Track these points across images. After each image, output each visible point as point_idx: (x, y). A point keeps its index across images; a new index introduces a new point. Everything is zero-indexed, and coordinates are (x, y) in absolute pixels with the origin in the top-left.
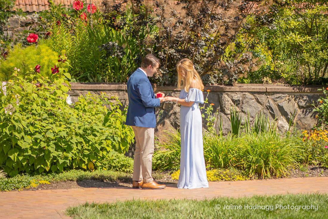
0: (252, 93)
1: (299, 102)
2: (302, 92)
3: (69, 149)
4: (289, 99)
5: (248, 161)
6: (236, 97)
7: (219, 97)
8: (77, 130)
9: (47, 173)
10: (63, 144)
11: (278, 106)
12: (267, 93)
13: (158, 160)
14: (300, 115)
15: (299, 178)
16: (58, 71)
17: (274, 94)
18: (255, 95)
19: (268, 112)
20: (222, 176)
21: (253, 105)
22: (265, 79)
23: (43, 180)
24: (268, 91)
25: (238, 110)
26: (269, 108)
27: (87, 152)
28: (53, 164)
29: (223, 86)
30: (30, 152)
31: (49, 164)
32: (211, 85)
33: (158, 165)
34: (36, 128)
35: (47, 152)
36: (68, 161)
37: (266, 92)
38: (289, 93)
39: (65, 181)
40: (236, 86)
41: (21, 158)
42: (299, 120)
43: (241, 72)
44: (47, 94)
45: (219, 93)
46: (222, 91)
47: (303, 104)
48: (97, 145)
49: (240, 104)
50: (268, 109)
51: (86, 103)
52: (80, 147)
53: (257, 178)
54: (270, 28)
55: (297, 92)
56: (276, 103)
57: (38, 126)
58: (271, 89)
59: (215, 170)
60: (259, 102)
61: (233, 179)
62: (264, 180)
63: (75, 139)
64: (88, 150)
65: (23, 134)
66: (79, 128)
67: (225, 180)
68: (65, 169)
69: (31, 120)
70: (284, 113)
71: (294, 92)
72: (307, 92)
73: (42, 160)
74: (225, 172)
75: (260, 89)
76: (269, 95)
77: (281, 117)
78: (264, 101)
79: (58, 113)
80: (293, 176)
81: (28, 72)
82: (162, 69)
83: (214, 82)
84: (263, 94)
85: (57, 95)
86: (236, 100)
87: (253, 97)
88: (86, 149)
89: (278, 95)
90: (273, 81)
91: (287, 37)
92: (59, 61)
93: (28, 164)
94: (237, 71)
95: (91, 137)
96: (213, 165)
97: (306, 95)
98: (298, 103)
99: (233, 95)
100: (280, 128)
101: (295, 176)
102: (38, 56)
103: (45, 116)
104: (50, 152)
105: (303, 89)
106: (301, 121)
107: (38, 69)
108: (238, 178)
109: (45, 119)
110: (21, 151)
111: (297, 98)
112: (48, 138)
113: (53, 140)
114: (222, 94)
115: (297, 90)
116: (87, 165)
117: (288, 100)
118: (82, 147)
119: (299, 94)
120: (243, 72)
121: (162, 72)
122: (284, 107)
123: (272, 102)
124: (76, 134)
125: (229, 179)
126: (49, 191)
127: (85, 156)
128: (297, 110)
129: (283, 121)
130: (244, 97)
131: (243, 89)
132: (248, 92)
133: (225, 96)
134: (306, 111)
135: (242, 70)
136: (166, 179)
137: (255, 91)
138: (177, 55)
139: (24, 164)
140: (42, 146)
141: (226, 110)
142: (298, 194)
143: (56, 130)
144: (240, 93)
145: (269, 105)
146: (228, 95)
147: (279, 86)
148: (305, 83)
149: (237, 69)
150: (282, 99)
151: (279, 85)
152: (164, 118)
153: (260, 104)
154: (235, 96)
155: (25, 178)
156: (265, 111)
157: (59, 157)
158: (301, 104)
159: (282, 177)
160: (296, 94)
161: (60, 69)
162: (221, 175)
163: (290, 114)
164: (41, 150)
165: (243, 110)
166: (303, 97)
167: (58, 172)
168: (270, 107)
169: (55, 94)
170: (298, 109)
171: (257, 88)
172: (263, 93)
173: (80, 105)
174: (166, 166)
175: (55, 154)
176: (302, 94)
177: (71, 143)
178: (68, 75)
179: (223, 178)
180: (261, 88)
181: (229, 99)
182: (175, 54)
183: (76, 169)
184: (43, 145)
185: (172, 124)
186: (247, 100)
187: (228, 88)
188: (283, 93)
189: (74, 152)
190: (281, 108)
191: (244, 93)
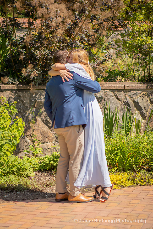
0: (113, 90)
6: (100, 95)
11: (134, 102)
12: (125, 91)
17: (130, 91)
18: (115, 92)
19: (125, 108)
21: (113, 102)
22: (119, 78)
24: (126, 88)
25: (101, 106)
26: (127, 104)
37: (124, 89)
38: (143, 90)
49: (103, 101)
50: (125, 105)
56: (132, 99)
58: (128, 86)
59: (126, 174)
60: (118, 99)
67: (141, 185)
70: (139, 108)
71: (148, 89)
75: (119, 87)
76: (126, 92)
77: (136, 111)
78: (122, 98)
82: (37, 70)
86: (100, 97)
87: (113, 95)
89: (134, 92)
98: (150, 99)
111: (150, 94)
115: (150, 88)
119: (151, 90)
121: (37, 72)
122: (139, 103)
123: (128, 98)
129: (138, 115)
130: (106, 95)
131: (105, 87)
132: (109, 89)
137: (116, 88)
144: (102, 91)
145: (126, 101)
150: (137, 95)
153: (119, 101)
156: (123, 107)
163: (144, 109)
170: (150, 104)
171: (116, 86)
172: (121, 90)
185: (43, 121)
186: (108, 96)
188: (138, 90)
190: (136, 104)
191: (106, 91)
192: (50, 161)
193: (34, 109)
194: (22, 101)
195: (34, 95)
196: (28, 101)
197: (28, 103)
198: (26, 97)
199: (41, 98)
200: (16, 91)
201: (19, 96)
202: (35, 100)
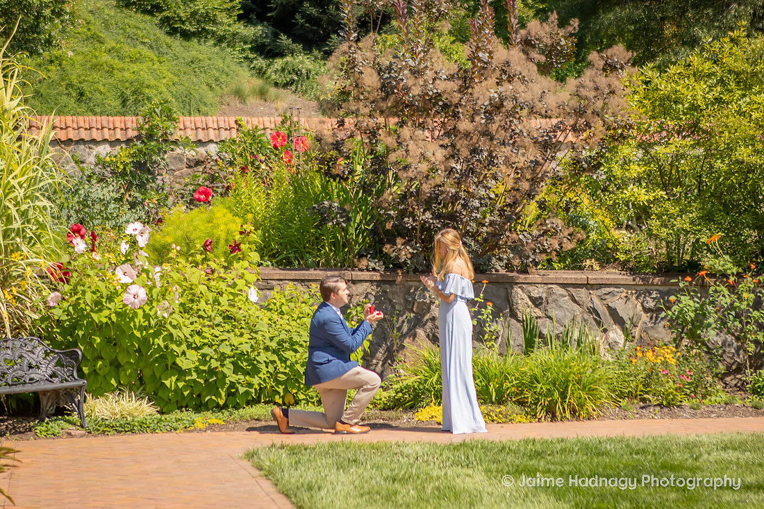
0: (563, 285)
1: (644, 301)
2: (648, 285)
3: (255, 371)
4: (626, 297)
5: (535, 393)
6: (537, 292)
7: (507, 291)
8: (268, 343)
9: (220, 408)
10: (245, 364)
11: (609, 307)
12: (589, 286)
13: (399, 392)
14: (646, 323)
15: (617, 421)
16: (240, 250)
17: (600, 288)
18: (569, 289)
19: (590, 318)
20: (493, 415)
21: (565, 306)
22: (588, 262)
23: (213, 418)
24: (590, 282)
25: (539, 313)
26: (593, 311)
27: (282, 377)
28: (229, 394)
29: (515, 274)
30: (195, 376)
31: (223, 394)
32: (494, 272)
33: (398, 400)
34: (204, 338)
35: (220, 376)
36: (253, 390)
37: (588, 284)
38: (627, 286)
40: (534, 276)
41: (181, 385)
42: (644, 331)
43: (544, 251)
44: (223, 286)
45: (508, 286)
46: (512, 283)
47: (651, 304)
48: (298, 366)
49: (544, 304)
50: (590, 312)
51: (283, 300)
52: (271, 369)
53: (550, 420)
54: (595, 177)
55: (641, 285)
56: (605, 302)
57: (207, 335)
58: (595, 279)
60: (575, 301)
61: (510, 420)
62: (559, 424)
63: (263, 357)
64: (284, 373)
65: (184, 347)
66: (271, 339)
67: (498, 423)
68: (248, 403)
69: (197, 327)
70: (619, 321)
71: (636, 285)
72: (657, 285)
73: (213, 388)
74: (498, 410)
75: (576, 279)
76: (593, 290)
77: (614, 326)
78: (584, 299)
79: (240, 315)
80: (609, 418)
81: (193, 251)
82: (411, 247)
83: (499, 268)
84: (582, 288)
85: (238, 288)
86: (536, 298)
87: (566, 293)
88: (281, 372)
89: (608, 290)
90: (602, 267)
91: (625, 191)
92: (241, 233)
93: (191, 394)
94: (539, 249)
95: (289, 354)
96: (482, 399)
97: (656, 290)
98: (642, 304)
99: (531, 288)
100: (611, 346)
101: (611, 417)
102: (210, 225)
103: (219, 319)
104: (225, 376)
105: (651, 279)
106: (647, 333)
107: (207, 246)
108: (518, 418)
109: (218, 325)
110: (181, 373)
111: (640, 295)
112: (223, 354)
113: (229, 357)
114: (513, 288)
115: (641, 283)
116: (283, 398)
117: (625, 300)
118: (275, 368)
119: (643, 288)
120: (549, 251)
121: (411, 251)
122: (618, 310)
123: (597, 302)
124: (267, 349)
125: (504, 420)
126: (223, 434)
127: (278, 383)
128: (641, 316)
129: (616, 333)
130: (550, 293)
131: (548, 279)
132: (557, 284)
133: (517, 290)
134: (657, 318)
135: (547, 247)
136: (405, 420)
137: (569, 282)
138: (434, 222)
139: (186, 393)
140: (213, 366)
141: (519, 314)
142: (592, 437)
143: (235, 341)
144: (542, 285)
145: (592, 306)
146: (522, 290)
147: (613, 274)
148: (660, 269)
149: (539, 245)
150: (614, 295)
151: (611, 273)
152: (415, 327)
153: (578, 305)
154: (534, 290)
155: (187, 415)
156: (586, 316)
157: (239, 383)
158: (647, 306)
159: (589, 419)
160: (639, 288)
161: (242, 246)
162: (491, 414)
163: (629, 322)
164: (212, 372)
165: (549, 314)
166: (650, 294)
167: (237, 407)
168: (594, 309)
169: (234, 285)
170: (642, 313)
171: (571, 278)
172: (581, 286)
173: (275, 304)
174: (409, 402)
175: (232, 378)
176: (649, 288)
177: (258, 362)
178: (256, 255)
179: (495, 418)
180: (579, 277)
181: (525, 296)
182: (431, 221)
183: (266, 403)
184: (214, 364)
185: (428, 336)
186: (554, 297)
187: (520, 278)
188: (617, 286)
189: (263, 377)
190: (613, 312)
191: (550, 286)
192: (397, 393)
193: (412, 315)
194: (390, 301)
195: (412, 291)
196: (402, 300)
197: (401, 304)
198: (397, 293)
199: (424, 296)
200: (379, 283)
201: (385, 292)
202: (414, 299)
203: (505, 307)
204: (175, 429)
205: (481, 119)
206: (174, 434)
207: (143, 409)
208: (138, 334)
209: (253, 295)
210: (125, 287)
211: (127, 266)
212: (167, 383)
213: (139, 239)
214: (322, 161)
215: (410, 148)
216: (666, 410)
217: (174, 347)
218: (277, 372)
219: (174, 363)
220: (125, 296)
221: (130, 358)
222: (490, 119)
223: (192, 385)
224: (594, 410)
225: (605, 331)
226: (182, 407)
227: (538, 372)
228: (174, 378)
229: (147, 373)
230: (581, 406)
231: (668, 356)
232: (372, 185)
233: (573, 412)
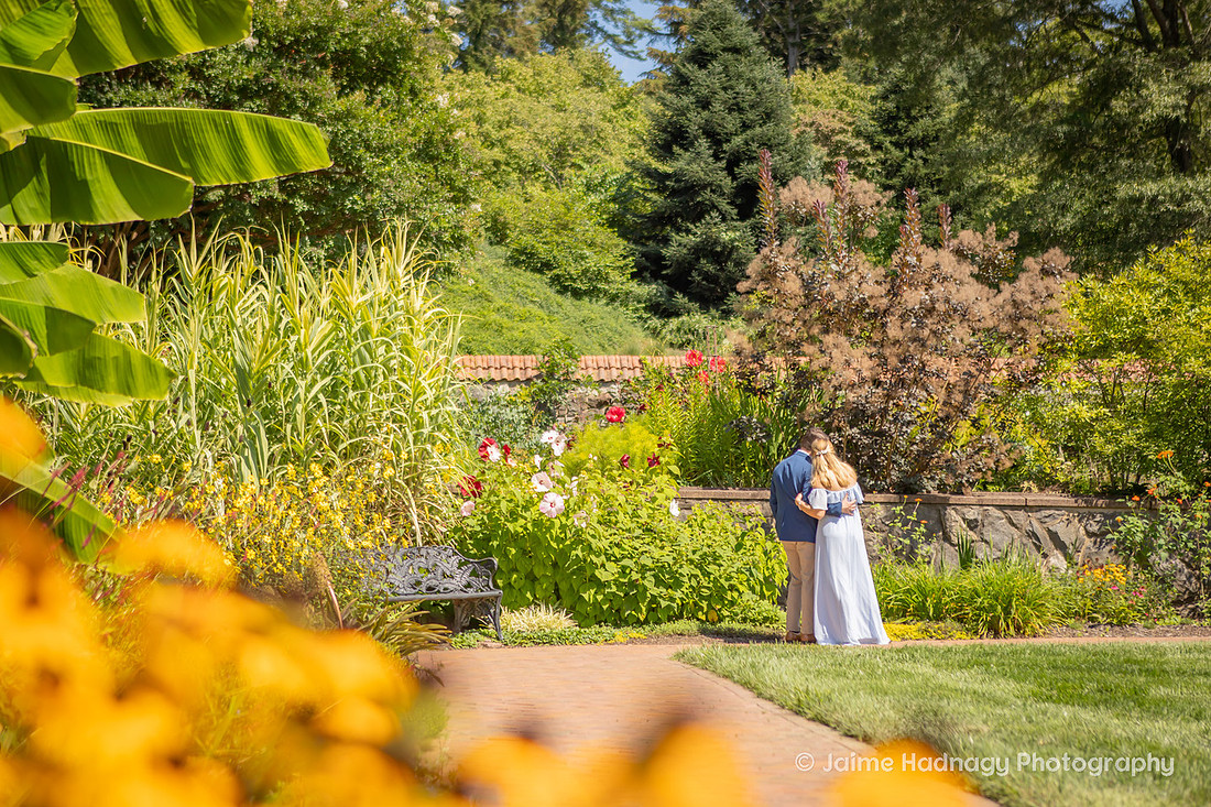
0: (1000, 507)
1: (1087, 525)
2: (1091, 507)
3: (678, 584)
4: (1068, 520)
5: (975, 607)
6: (972, 514)
7: (940, 513)
8: (691, 556)
9: (639, 623)
10: (667, 576)
11: (1049, 531)
12: (1027, 509)
14: (1089, 548)
16: (659, 463)
17: (1040, 510)
18: (1006, 511)
19: (1029, 542)
20: (932, 631)
21: (1002, 529)
22: (1026, 484)
23: (634, 633)
24: (1029, 504)
25: (975, 537)
26: (1033, 535)
27: (706, 592)
28: (650, 610)
29: (948, 495)
30: (614, 589)
31: (644, 609)
32: (925, 494)
34: (625, 550)
35: (641, 590)
36: (675, 605)
37: (1026, 505)
38: (1068, 508)
39: (671, 636)
40: (971, 495)
41: (600, 598)
42: (1087, 556)
43: (979, 471)
44: (642, 498)
45: (940, 508)
46: (945, 504)
47: (1095, 528)
48: (722, 581)
49: (979, 527)
50: (1029, 536)
51: (705, 517)
52: (694, 583)
53: (992, 636)
54: (1033, 392)
55: (1084, 507)
56: (1045, 526)
57: (626, 547)
58: (1034, 501)
59: (919, 624)
60: (1013, 524)
62: (1002, 640)
63: (686, 570)
64: (708, 588)
65: (603, 557)
66: (694, 552)
68: (669, 619)
69: (617, 539)
70: (1061, 546)
71: (1078, 507)
72: (1101, 507)
73: (634, 602)
74: (936, 626)
75: (1014, 500)
76: (1032, 512)
77: (1055, 551)
78: (1023, 522)
79: (660, 527)
80: (1055, 636)
81: (609, 467)
83: (930, 488)
84: (1021, 510)
85: (657, 503)
86: (971, 520)
87: (1002, 515)
88: (704, 587)
89: (1048, 512)
90: (1041, 490)
92: (660, 446)
93: (611, 608)
94: (974, 468)
95: (712, 568)
96: (918, 615)
97: (1099, 513)
98: (1085, 527)
99: (965, 510)
102: (626, 442)
103: (638, 532)
104: (645, 589)
105: (1095, 501)
106: (1092, 559)
107: (626, 461)
108: (958, 635)
109: (637, 538)
110: (601, 585)
111: (1083, 517)
112: (644, 566)
113: (650, 570)
114: (946, 510)
115: (1084, 505)
116: (706, 614)
117: (1067, 523)
118: (698, 582)
119: (1086, 510)
120: (984, 470)
122: (1059, 534)
123: (1036, 524)
124: (692, 562)
125: (943, 636)
126: (645, 646)
127: (702, 598)
128: (1084, 540)
129: (1058, 558)
130: (986, 515)
131: (983, 500)
132: (993, 505)
133: (951, 512)
134: (1101, 542)
135: (981, 467)
137: (1006, 503)
138: (862, 437)
139: (605, 607)
140: (633, 579)
141: (953, 538)
143: (657, 553)
144: (978, 507)
145: (1031, 529)
146: (956, 511)
147: (1052, 497)
148: (1103, 492)
149: (973, 465)
150: (1055, 518)
151: (1051, 495)
153: (1016, 528)
154: (969, 512)
155: (607, 630)
156: (1025, 541)
157: (661, 597)
158: (1091, 529)
159: (1034, 636)
160: (1081, 511)
161: (661, 459)
162: (930, 630)
163: (1071, 547)
164: (633, 584)
165: (985, 538)
166: (1094, 517)
167: (658, 622)
168: (1033, 533)
169: (653, 500)
170: (1085, 537)
171: (1008, 500)
172: (1019, 508)
173: (696, 520)
175: (655, 591)
176: (1092, 510)
177: (681, 574)
178: (676, 470)
179: (934, 634)
180: (1017, 499)
181: (959, 518)
183: (689, 619)
184: (635, 576)
186: (990, 519)
187: (954, 499)
188: (1058, 508)
189: (686, 591)
190: (1054, 536)
191: (986, 508)
203: (939, 529)
204: (596, 642)
205: (911, 324)
206: (594, 646)
207: (560, 622)
208: (554, 545)
209: (675, 511)
210: (541, 496)
211: (543, 475)
212: (586, 596)
213: (554, 447)
214: (742, 376)
215: (833, 355)
216: (1117, 628)
217: (593, 557)
218: (700, 586)
219: (593, 575)
220: (542, 504)
221: (545, 570)
222: (921, 325)
223: (611, 598)
224: (1041, 628)
225: (1045, 556)
226: (600, 622)
227: (979, 586)
228: (592, 592)
229: (563, 587)
230: (1026, 622)
231: (1118, 575)
232: (795, 400)
233: (1018, 628)
